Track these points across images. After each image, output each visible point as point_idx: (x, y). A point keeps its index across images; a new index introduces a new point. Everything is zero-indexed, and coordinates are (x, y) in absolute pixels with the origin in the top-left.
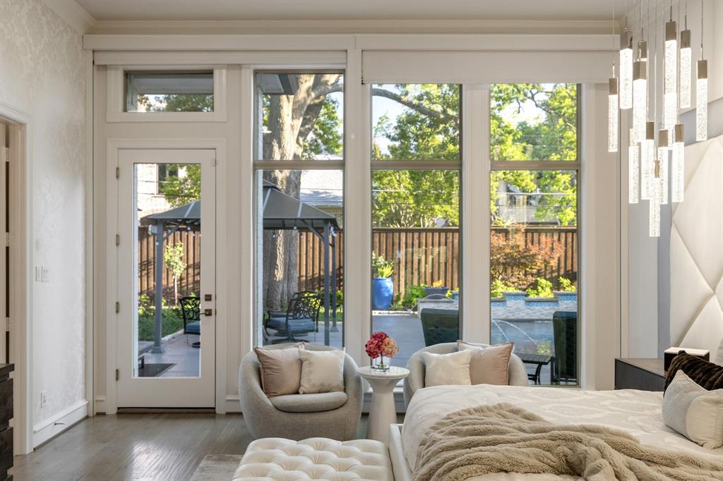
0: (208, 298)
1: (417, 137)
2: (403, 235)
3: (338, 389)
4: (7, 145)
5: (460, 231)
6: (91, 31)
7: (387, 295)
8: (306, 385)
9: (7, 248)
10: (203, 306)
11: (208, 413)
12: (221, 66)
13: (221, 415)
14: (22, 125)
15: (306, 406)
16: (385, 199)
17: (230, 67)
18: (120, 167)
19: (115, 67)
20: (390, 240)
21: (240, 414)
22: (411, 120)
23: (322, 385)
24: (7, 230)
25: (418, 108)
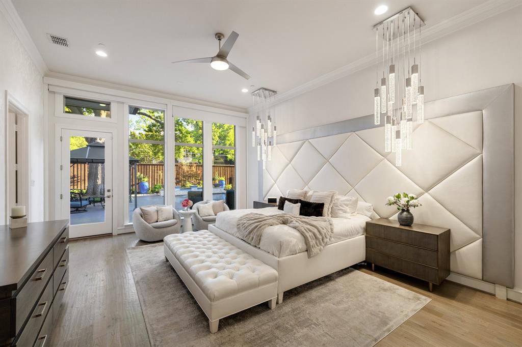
0: (109, 191)
1: (156, 132)
2: (151, 167)
3: (171, 219)
4: (16, 124)
5: (202, 166)
6: (46, 75)
7: (146, 188)
8: (160, 219)
9: (16, 171)
10: (107, 194)
11: (109, 235)
12: (114, 101)
13: (115, 236)
14: (26, 115)
15: (165, 225)
16: (139, 153)
17: (118, 102)
18: (62, 136)
19: (60, 93)
20: (145, 168)
21: (134, 232)
22: (154, 125)
23: (166, 218)
24: (16, 163)
25: (156, 121)
